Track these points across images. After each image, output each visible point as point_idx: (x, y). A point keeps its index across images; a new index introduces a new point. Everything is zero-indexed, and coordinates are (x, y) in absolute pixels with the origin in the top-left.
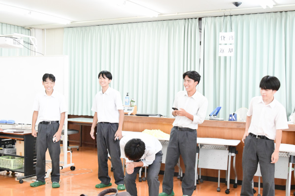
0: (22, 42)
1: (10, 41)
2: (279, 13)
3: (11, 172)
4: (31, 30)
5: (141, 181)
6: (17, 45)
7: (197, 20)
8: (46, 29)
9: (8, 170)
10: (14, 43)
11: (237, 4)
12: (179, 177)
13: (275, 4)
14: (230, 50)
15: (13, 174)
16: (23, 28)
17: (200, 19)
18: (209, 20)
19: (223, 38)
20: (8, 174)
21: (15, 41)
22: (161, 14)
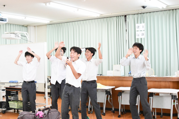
0: (20, 36)
1: (13, 36)
2: (171, 11)
3: (16, 110)
4: (28, 27)
5: (90, 114)
6: (17, 38)
7: (124, 17)
8: (37, 26)
9: (15, 109)
10: (16, 37)
11: (144, 7)
12: (112, 111)
13: (166, 6)
14: (143, 34)
15: (18, 111)
16: (23, 26)
17: (125, 16)
18: (131, 16)
19: (138, 27)
20: (15, 111)
21: (16, 36)
22: (102, 15)
